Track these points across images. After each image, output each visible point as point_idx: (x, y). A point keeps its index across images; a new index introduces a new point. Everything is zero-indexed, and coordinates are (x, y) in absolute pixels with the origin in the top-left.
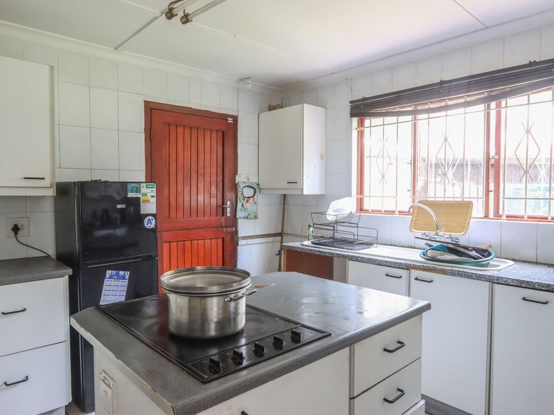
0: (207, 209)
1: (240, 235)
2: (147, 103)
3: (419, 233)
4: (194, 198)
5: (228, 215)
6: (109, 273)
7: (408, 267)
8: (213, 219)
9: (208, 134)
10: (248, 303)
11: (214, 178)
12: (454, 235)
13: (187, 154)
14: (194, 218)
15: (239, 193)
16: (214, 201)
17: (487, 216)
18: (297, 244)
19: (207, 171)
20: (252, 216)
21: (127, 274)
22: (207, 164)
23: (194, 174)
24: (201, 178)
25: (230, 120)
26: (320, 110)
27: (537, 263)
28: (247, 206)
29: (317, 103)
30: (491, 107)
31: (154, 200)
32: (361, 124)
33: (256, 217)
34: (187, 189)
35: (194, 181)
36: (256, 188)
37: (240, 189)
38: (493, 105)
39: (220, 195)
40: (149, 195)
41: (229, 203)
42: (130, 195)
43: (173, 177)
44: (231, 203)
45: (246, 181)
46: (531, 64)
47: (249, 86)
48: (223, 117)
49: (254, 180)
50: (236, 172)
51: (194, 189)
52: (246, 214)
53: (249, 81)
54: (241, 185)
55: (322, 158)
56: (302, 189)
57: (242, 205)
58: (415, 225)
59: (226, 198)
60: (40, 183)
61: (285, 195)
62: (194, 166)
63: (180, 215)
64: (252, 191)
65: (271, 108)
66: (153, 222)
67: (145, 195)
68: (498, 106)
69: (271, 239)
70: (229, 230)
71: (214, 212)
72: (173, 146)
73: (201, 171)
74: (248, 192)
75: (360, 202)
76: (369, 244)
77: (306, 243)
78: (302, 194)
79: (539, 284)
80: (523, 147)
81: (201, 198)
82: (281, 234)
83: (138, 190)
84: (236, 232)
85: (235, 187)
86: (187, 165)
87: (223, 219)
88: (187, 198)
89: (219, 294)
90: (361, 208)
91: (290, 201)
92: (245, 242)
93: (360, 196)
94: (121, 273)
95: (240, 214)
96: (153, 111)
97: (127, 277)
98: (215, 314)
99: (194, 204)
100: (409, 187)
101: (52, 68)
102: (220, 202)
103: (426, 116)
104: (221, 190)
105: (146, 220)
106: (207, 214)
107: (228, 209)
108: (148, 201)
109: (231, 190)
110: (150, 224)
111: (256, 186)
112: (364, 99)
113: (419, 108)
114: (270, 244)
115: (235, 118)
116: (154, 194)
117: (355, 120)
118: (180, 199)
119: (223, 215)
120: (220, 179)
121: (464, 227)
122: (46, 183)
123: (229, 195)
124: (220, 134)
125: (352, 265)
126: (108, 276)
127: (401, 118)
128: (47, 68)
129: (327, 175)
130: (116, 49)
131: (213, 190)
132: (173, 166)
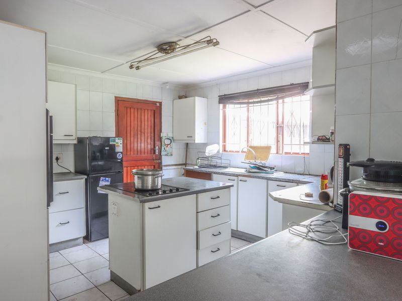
0: (146, 151)
1: (163, 164)
2: (116, 97)
3: (247, 161)
4: (139, 145)
5: (157, 153)
6: (102, 178)
7: (237, 175)
8: (149, 156)
9: (146, 111)
10: (163, 184)
11: (149, 134)
12: (263, 162)
13: (136, 122)
14: (139, 155)
15: (163, 142)
16: (149, 146)
17: (277, 153)
18: (191, 168)
19: (146, 131)
20: (170, 154)
21: (110, 179)
22: (146, 127)
23: (139, 133)
24: (143, 135)
25: (158, 104)
26: (204, 100)
27: (295, 173)
28: (167, 149)
29: (203, 96)
30: (279, 102)
31: (121, 145)
32: (224, 107)
33: (171, 155)
34: (136, 140)
35: (139, 136)
36: (172, 140)
37: (163, 140)
38: (280, 101)
39: (152, 143)
40: (119, 143)
41: (157, 147)
42: (111, 143)
43: (129, 135)
44: (158, 147)
45: (166, 135)
46: (291, 85)
47: (168, 87)
48: (154, 103)
49: (170, 135)
50: (161, 131)
51: (139, 140)
52: (166, 153)
53: (167, 84)
54: (164, 138)
55: (205, 124)
56: (195, 140)
57: (164, 149)
58: (247, 157)
59: (156, 145)
60: (71, 138)
61: (187, 143)
62: (139, 128)
63: (132, 153)
64: (170, 141)
65: (180, 98)
66: (121, 156)
67: (117, 143)
68: (283, 102)
69: (180, 167)
70: (157, 161)
71: (149, 152)
72: (129, 119)
73: (143, 131)
74: (167, 142)
75: (224, 147)
76: (226, 167)
77: (195, 167)
78: (195, 143)
79: (283, 179)
80: (290, 121)
81: (143, 145)
82: (185, 164)
83: (114, 141)
84: (161, 163)
85: (160, 139)
86: (136, 128)
87: (154, 156)
88: (136, 145)
89: (153, 175)
90: (225, 150)
91: (190, 146)
92: (166, 168)
93: (224, 144)
94: (107, 179)
95: (163, 153)
96: (119, 101)
97: (109, 181)
98: (150, 183)
99: (139, 148)
100: (246, 139)
101: (76, 85)
102: (153, 147)
103: (252, 105)
104: (153, 140)
105: (118, 155)
106: (146, 153)
107: (157, 151)
108: (119, 146)
109: (158, 141)
110: (119, 156)
111: (171, 139)
112: (225, 95)
113: (250, 101)
114: (179, 169)
115: (160, 103)
116: (122, 142)
117: (221, 106)
118: (132, 145)
119: (154, 153)
120: (153, 135)
121: (266, 158)
122: (73, 138)
123: (158, 143)
124: (153, 112)
125: (214, 176)
126: (101, 180)
127: (242, 106)
128: (74, 86)
129: (208, 133)
130: (102, 72)
131: (149, 140)
132: (129, 129)
